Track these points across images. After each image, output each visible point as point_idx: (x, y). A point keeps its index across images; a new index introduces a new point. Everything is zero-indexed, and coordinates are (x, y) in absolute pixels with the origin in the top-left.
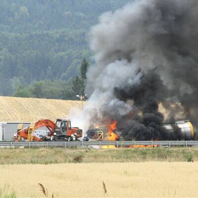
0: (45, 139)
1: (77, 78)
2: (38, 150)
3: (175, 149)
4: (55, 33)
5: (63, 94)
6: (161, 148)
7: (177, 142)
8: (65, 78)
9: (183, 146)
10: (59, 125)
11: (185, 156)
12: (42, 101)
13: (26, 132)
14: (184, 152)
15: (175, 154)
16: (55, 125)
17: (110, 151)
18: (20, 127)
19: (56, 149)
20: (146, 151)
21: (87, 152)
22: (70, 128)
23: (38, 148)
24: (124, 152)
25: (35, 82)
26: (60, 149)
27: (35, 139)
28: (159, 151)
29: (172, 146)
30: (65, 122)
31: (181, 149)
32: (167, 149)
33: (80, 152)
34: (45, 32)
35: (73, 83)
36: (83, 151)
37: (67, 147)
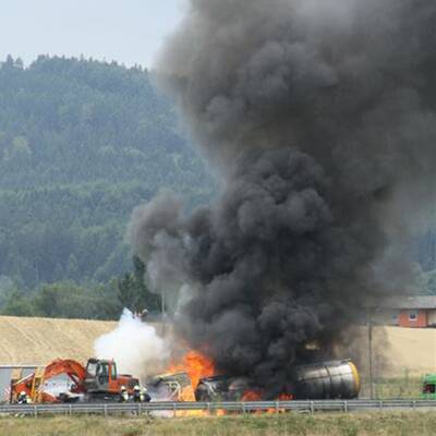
0: (64, 399)
1: (127, 277)
2: (52, 420)
3: (323, 416)
4: (82, 189)
5: (100, 309)
6: (295, 413)
7: (327, 403)
8: (103, 278)
9: (338, 410)
10: (92, 370)
11: (343, 430)
12: (59, 323)
13: (28, 386)
14: (340, 422)
15: (323, 426)
16: (85, 370)
17: (194, 420)
18: (15, 374)
19: (88, 419)
20: (265, 420)
21: (148, 422)
22: (115, 378)
23: (51, 415)
24: (222, 423)
25: (44, 285)
26: (95, 418)
27: (45, 399)
28: (292, 421)
29: (316, 410)
30: (105, 364)
31: (335, 416)
32: (307, 417)
33: (134, 423)
34: (62, 187)
35: (120, 287)
36: (141, 421)
37: (110, 414)
